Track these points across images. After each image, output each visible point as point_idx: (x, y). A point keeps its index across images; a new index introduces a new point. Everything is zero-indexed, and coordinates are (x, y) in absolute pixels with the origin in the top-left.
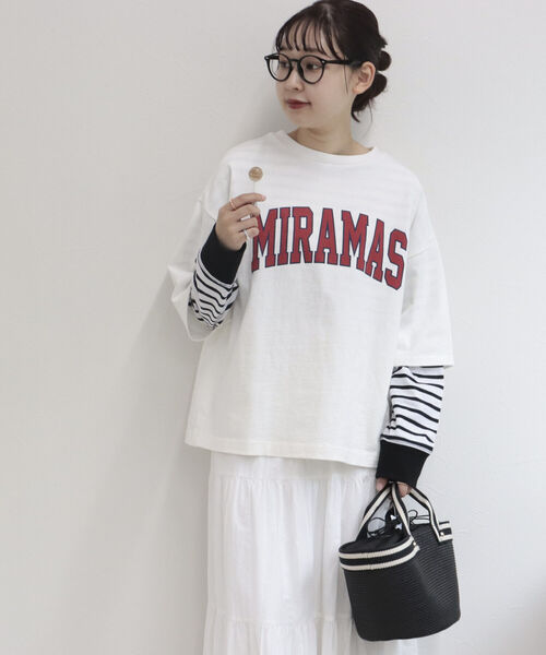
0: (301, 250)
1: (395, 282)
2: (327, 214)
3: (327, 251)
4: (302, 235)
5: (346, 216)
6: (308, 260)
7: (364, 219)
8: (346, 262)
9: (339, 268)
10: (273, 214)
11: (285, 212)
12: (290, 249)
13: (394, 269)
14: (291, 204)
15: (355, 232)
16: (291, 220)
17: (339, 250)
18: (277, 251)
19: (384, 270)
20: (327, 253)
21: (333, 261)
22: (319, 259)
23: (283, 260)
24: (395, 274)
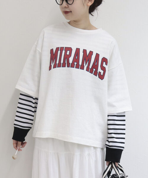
0: (66, 62)
1: (102, 77)
2: (78, 50)
3: (76, 63)
4: (67, 57)
5: (85, 51)
6: (68, 66)
7: (91, 53)
8: (82, 68)
9: (79, 70)
10: (57, 49)
11: (62, 49)
12: (62, 62)
13: (102, 72)
14: (65, 46)
15: (87, 57)
16: (64, 52)
17: (80, 63)
18: (57, 62)
19: (98, 72)
20: (76, 64)
21: (77, 67)
22: (72, 66)
23: (59, 66)
24: (102, 74)
